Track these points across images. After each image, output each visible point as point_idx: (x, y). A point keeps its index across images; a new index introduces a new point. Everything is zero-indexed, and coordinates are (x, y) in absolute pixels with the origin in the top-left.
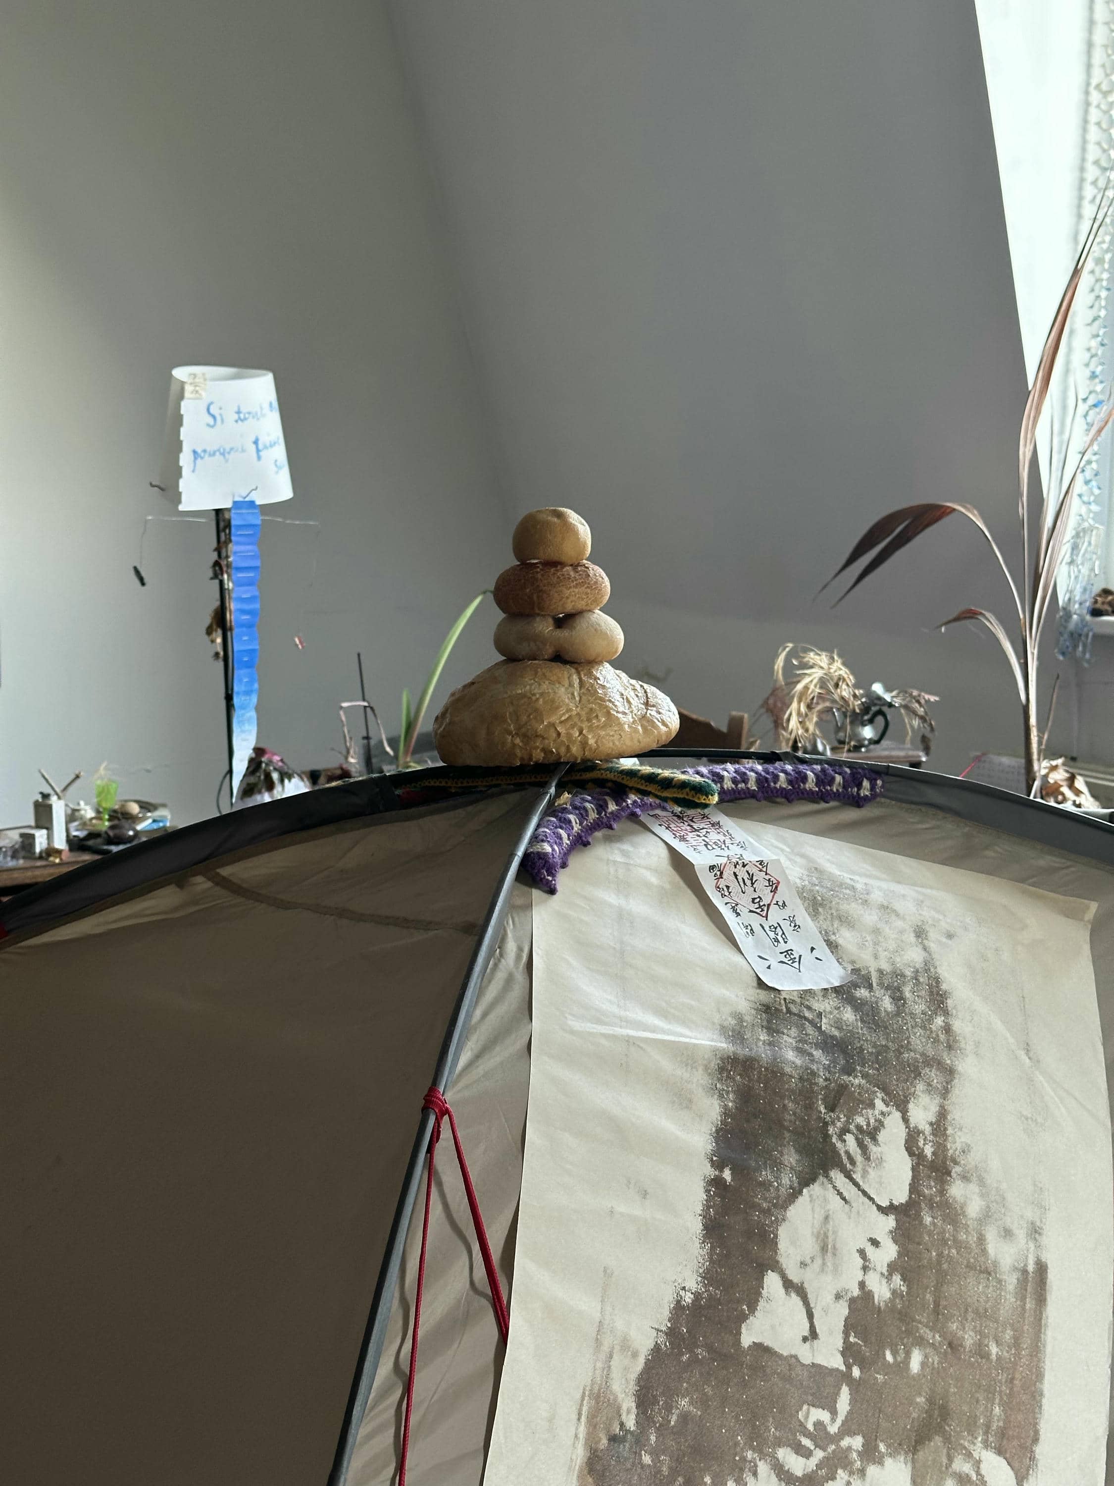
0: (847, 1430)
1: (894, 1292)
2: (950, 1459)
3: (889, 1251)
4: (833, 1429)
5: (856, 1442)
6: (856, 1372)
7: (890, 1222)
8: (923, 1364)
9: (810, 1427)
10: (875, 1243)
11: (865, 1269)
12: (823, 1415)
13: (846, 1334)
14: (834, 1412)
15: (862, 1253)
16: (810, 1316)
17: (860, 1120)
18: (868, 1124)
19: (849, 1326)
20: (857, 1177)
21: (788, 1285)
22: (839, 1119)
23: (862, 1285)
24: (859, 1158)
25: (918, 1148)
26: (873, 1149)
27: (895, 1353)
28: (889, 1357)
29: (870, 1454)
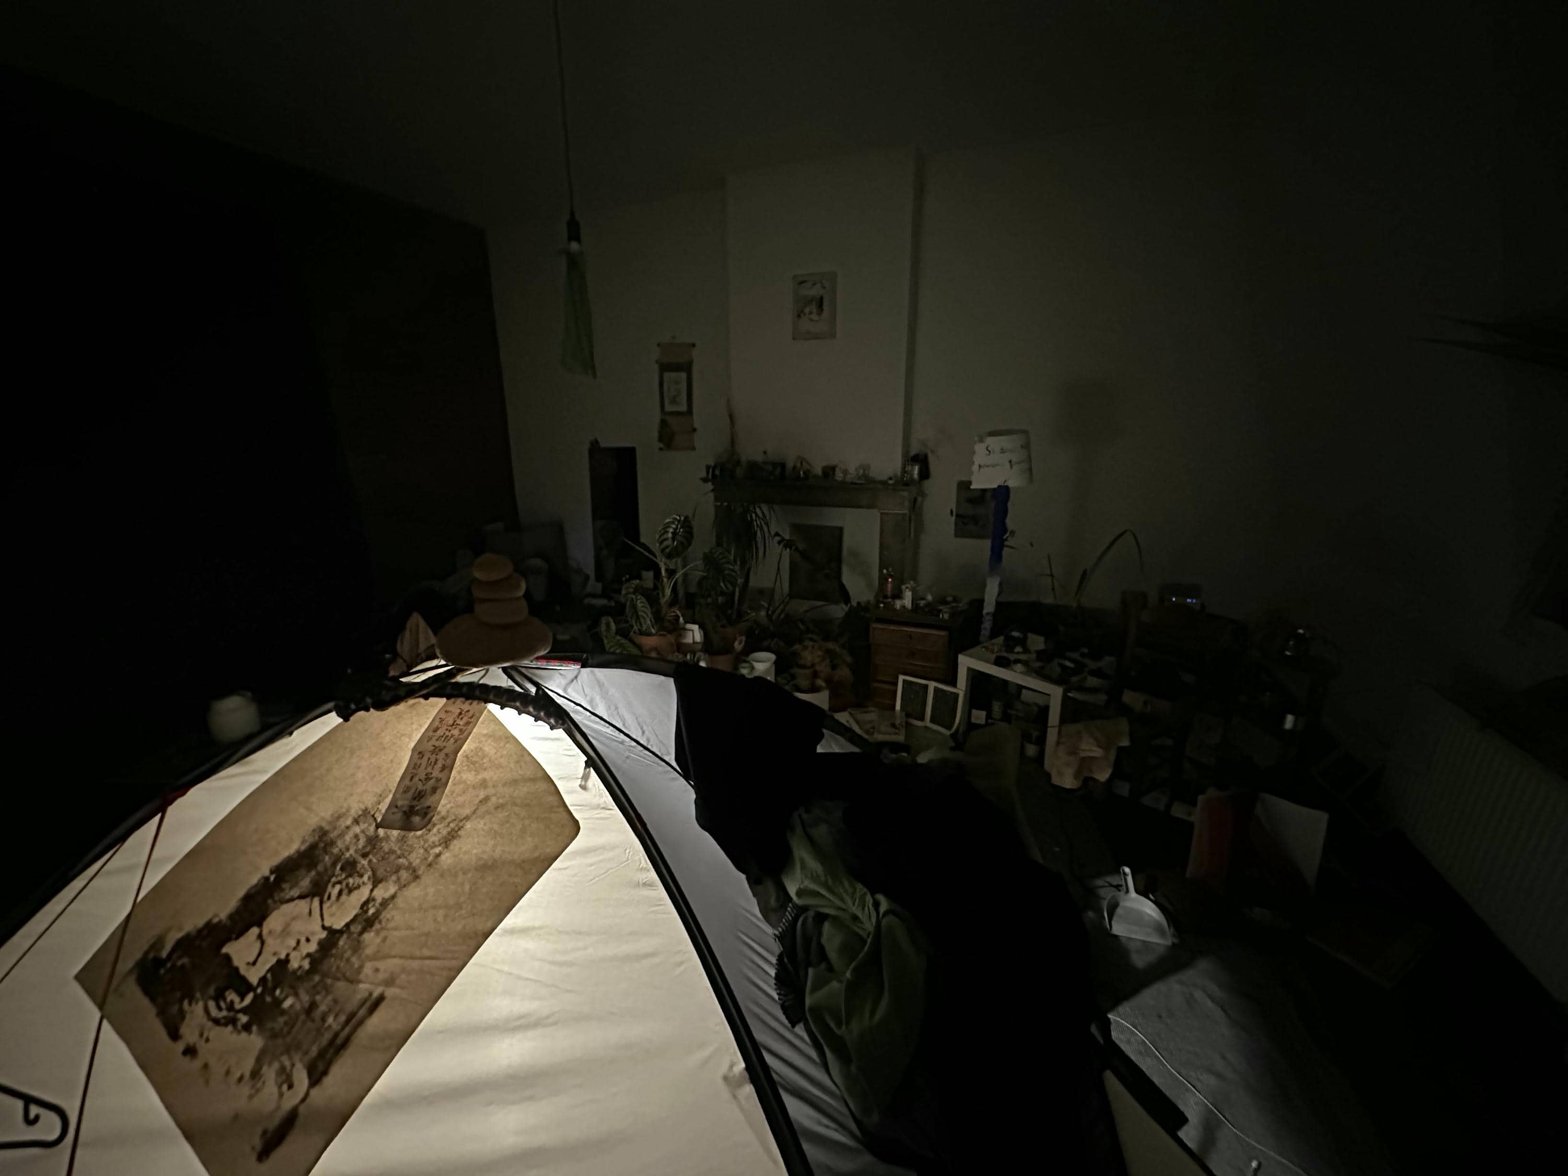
0: (244, 1011)
1: (300, 967)
2: (282, 1054)
3: (313, 947)
4: (238, 1006)
5: (244, 1019)
6: (259, 990)
7: (323, 935)
8: (292, 1006)
9: (229, 1000)
10: (308, 940)
11: (295, 949)
12: (237, 999)
13: (268, 971)
14: (242, 1000)
15: (298, 942)
16: (260, 954)
17: (351, 881)
18: (353, 884)
19: (271, 970)
20: (325, 906)
21: (260, 936)
22: (341, 876)
23: (288, 955)
24: (333, 897)
25: (368, 907)
26: (344, 897)
27: (281, 992)
28: (278, 992)
29: (247, 1028)
